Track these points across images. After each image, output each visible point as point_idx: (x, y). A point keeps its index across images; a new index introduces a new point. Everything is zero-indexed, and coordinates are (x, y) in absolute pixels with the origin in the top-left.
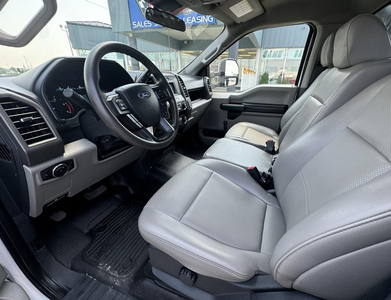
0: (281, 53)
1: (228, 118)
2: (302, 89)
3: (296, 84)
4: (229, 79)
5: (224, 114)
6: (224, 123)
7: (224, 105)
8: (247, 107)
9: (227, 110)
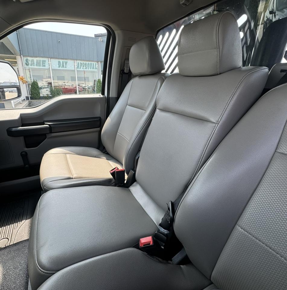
0: (44, 62)
1: (27, 147)
2: (112, 98)
3: (103, 93)
4: (5, 89)
5: (19, 144)
6: (22, 155)
7: (14, 129)
8: (53, 127)
9: (22, 136)
